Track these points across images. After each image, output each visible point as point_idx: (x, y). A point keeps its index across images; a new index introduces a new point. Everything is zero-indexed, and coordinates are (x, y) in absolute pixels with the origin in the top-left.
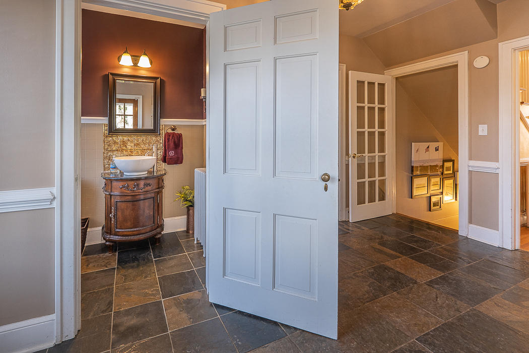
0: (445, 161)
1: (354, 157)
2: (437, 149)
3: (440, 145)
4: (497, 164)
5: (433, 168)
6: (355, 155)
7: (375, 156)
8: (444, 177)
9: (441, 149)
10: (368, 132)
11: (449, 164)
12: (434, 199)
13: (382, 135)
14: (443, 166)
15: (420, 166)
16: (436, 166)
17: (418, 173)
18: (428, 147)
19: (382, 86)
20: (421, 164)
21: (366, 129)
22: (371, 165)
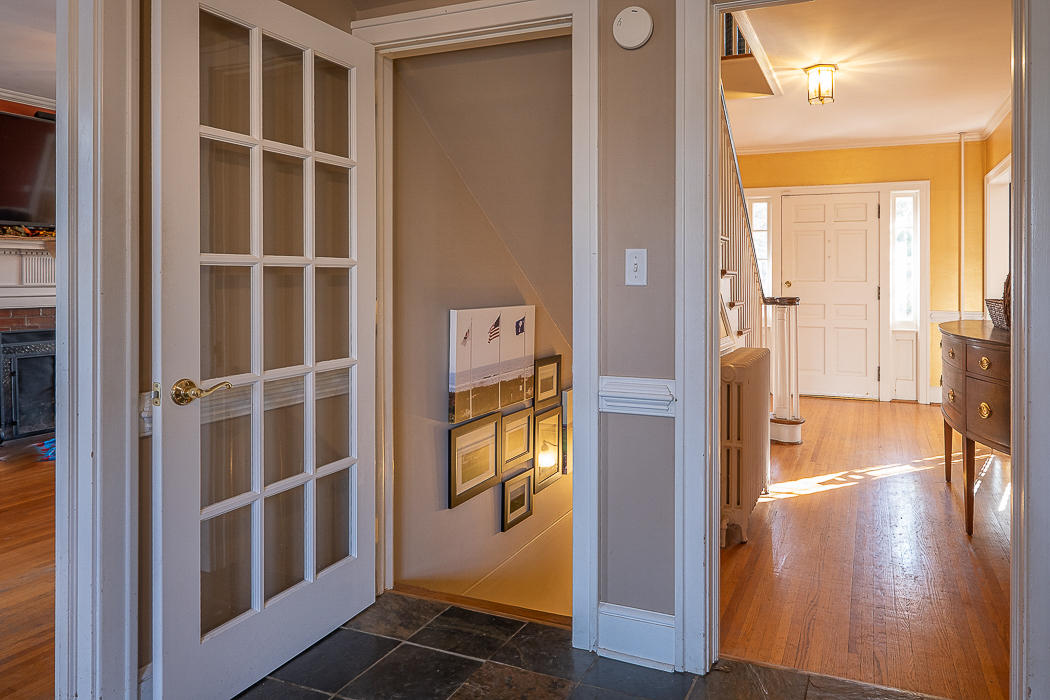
0: (539, 362)
1: (180, 399)
2: (520, 329)
3: (527, 312)
4: (670, 384)
5: (510, 387)
6: (191, 384)
7: (302, 377)
8: (537, 412)
9: (530, 327)
10: (266, 269)
11: (548, 371)
12: (513, 488)
13: (334, 283)
14: (535, 376)
15: (476, 390)
16: (518, 381)
17: (470, 413)
18: (497, 324)
19: (332, 74)
20: (477, 383)
21: (256, 258)
22: (285, 420)
